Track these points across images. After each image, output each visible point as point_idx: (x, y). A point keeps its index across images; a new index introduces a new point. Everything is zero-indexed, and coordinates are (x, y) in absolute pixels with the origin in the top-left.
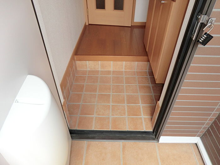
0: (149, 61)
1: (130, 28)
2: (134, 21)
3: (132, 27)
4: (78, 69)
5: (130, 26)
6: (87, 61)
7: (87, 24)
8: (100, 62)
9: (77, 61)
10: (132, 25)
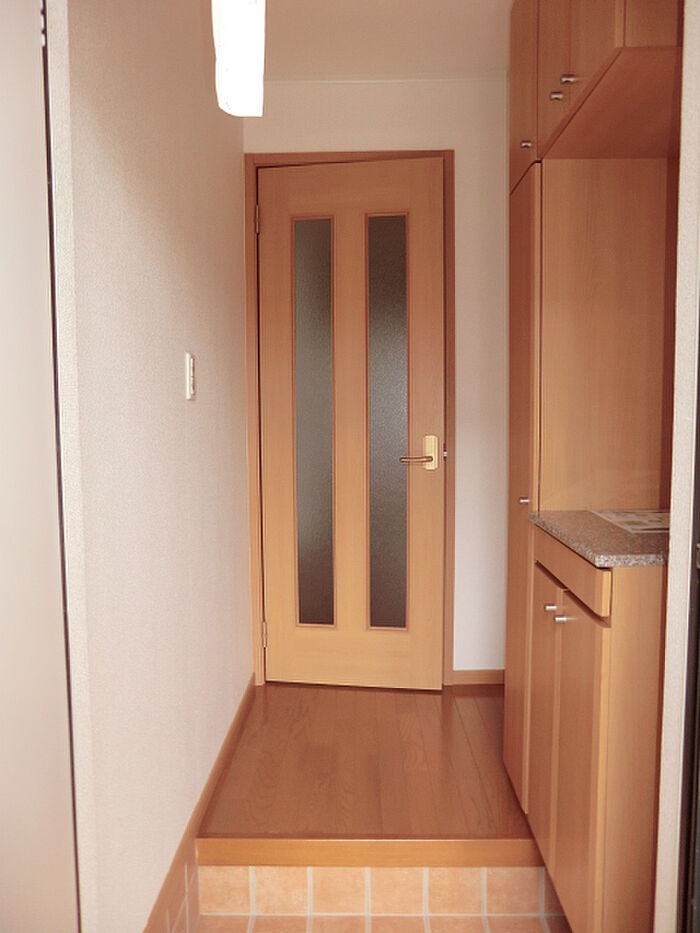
0: (540, 862)
1: (439, 697)
2: (455, 668)
3: (448, 693)
4: (205, 910)
5: (440, 688)
6: (251, 869)
7: (260, 682)
8: (310, 869)
9: (206, 868)
10: (445, 684)
